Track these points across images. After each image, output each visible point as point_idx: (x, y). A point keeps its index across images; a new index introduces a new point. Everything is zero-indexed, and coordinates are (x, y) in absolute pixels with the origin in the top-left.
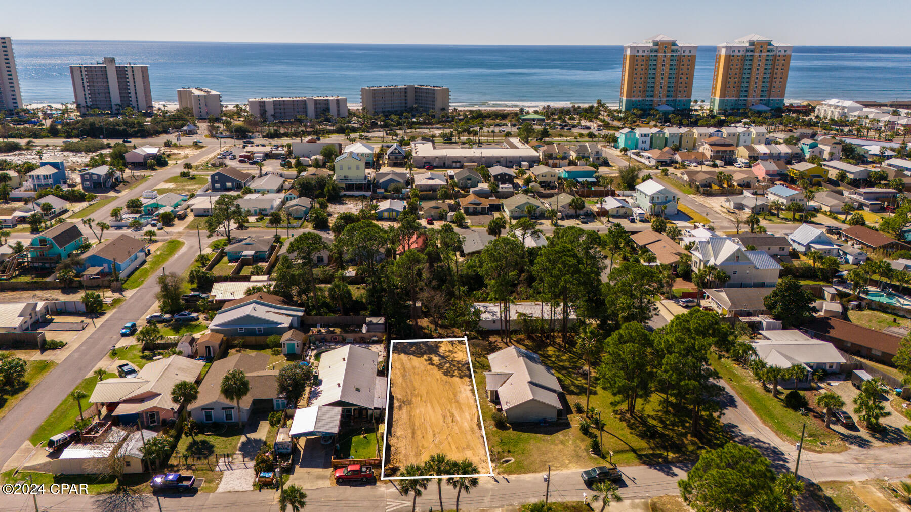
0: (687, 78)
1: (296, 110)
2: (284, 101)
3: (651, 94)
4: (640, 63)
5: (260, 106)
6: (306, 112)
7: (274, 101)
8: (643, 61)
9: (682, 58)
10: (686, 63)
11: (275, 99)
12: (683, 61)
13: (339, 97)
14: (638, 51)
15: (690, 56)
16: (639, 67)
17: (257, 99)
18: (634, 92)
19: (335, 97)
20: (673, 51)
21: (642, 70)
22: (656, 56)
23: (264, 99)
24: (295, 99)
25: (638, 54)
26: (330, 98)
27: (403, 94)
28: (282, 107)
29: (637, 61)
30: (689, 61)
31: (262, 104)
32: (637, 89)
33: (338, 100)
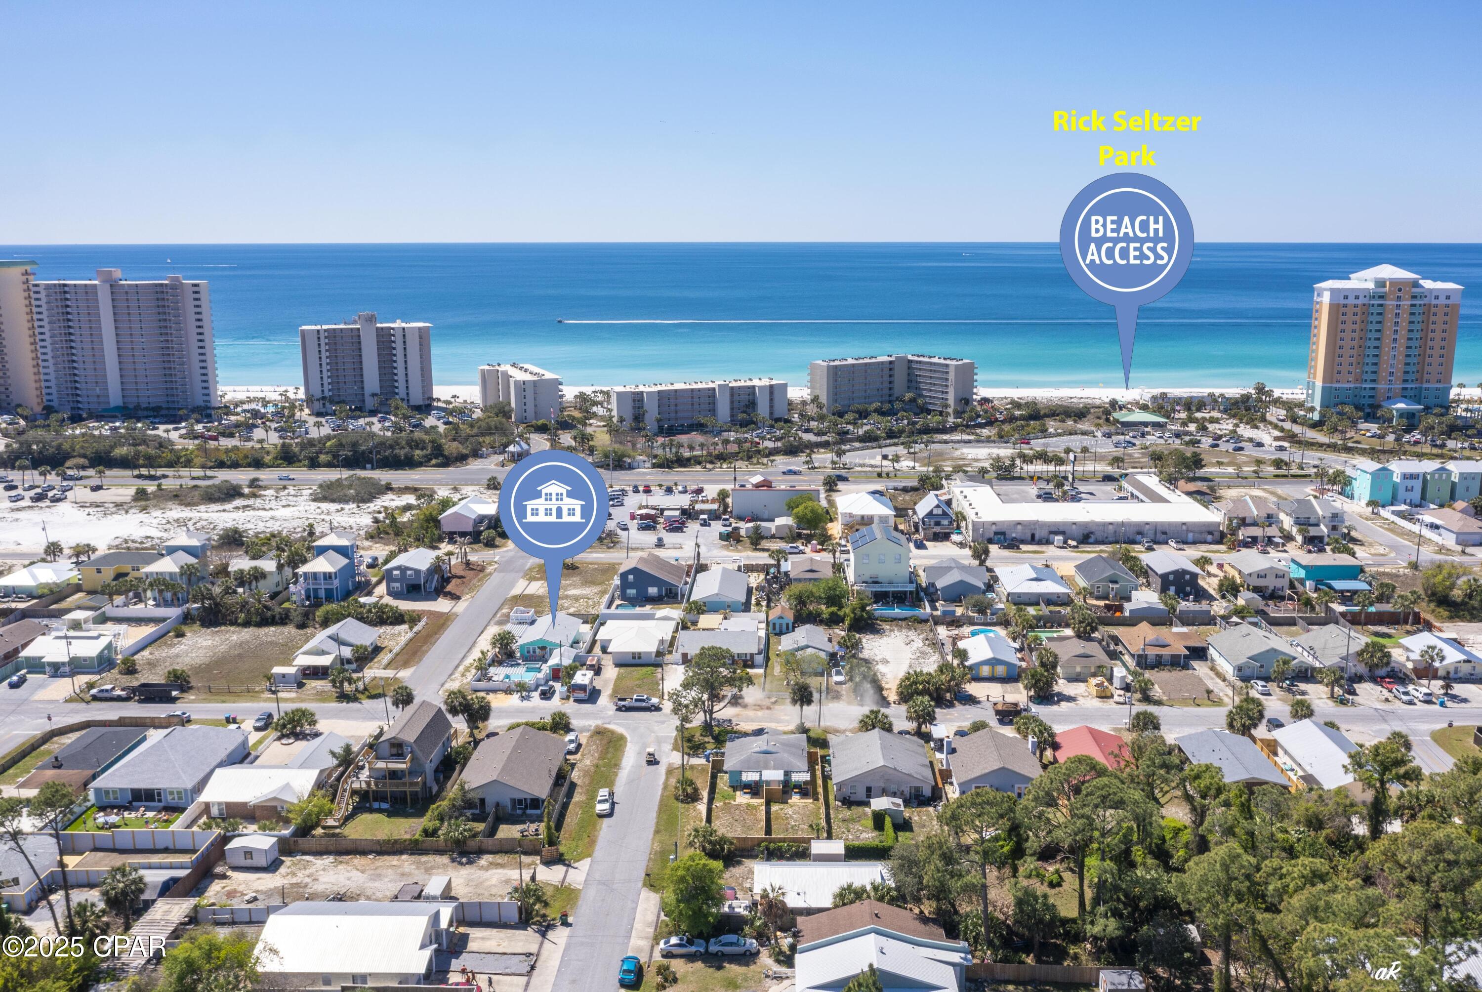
0: (1443, 348)
1: (696, 406)
2: (676, 391)
3: (1373, 377)
4: (1349, 318)
5: (634, 401)
6: (714, 410)
7: (659, 392)
8: (1355, 314)
9: (1433, 310)
10: (1440, 318)
11: (659, 388)
12: (1435, 314)
13: (774, 382)
14: (1346, 297)
15: (1447, 306)
16: (1349, 326)
17: (628, 389)
18: (1339, 372)
19: (765, 382)
20: (1414, 297)
21: (1354, 331)
22: (1381, 305)
23: (641, 388)
24: (695, 386)
25: (1345, 302)
26: (756, 382)
27: (887, 372)
28: (672, 401)
29: (1344, 314)
30: (1446, 314)
31: (637, 399)
32: (1345, 368)
33: (771, 386)
